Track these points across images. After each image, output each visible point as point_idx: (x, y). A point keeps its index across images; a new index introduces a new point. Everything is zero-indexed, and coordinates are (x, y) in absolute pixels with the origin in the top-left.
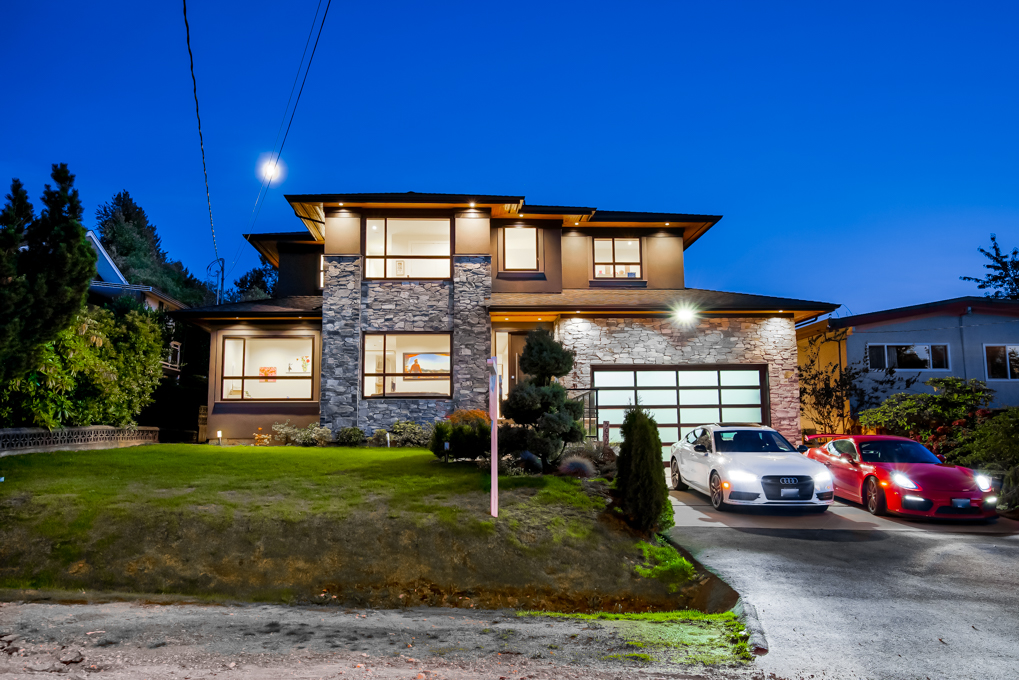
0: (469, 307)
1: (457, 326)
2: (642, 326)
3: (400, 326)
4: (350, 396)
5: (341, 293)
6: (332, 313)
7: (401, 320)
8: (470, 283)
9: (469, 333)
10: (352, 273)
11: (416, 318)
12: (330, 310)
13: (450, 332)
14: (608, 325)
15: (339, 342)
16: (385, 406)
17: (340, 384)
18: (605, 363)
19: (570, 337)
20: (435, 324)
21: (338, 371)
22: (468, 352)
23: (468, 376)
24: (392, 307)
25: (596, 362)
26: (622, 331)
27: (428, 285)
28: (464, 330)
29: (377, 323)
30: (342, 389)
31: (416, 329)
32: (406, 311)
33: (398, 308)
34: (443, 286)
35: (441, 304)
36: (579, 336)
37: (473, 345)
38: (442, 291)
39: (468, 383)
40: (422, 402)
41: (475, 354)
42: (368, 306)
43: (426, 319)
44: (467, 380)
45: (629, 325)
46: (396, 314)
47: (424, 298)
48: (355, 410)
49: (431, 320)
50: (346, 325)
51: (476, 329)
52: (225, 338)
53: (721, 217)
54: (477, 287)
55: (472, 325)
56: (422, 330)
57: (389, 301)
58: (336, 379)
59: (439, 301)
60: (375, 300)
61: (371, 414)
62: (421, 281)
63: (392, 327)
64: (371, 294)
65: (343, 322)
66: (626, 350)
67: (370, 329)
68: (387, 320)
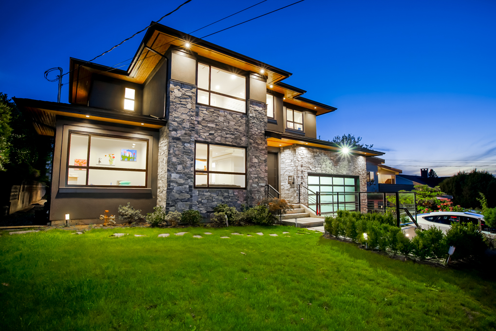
0: (257, 133)
1: (251, 144)
2: (325, 154)
3: (218, 139)
4: (188, 186)
5: (182, 110)
6: (175, 124)
7: (219, 136)
8: (257, 118)
9: (257, 149)
10: (190, 97)
11: (228, 136)
12: (174, 121)
13: (246, 148)
14: (313, 152)
15: (180, 146)
16: (209, 194)
17: (180, 177)
18: (313, 172)
19: (300, 157)
20: (238, 141)
21: (180, 167)
22: (255, 160)
23: (256, 176)
24: (213, 125)
25: (310, 171)
26: (318, 156)
27: (234, 116)
28: (254, 147)
29: (205, 135)
30: (182, 181)
31: (227, 143)
32: (222, 130)
33: (217, 127)
34: (242, 117)
35: (241, 128)
36: (304, 157)
37: (258, 157)
38: (242, 120)
39: (256, 180)
40: (231, 191)
41: (259, 162)
42: (199, 123)
43: (233, 137)
44: (256, 178)
45: (321, 153)
46: (216, 131)
47: (232, 123)
48: (191, 196)
49: (236, 138)
50: (185, 134)
51: (261, 147)
52: (71, 132)
53: (336, 109)
54: (261, 121)
55: (258, 144)
56: (231, 144)
57: (213, 122)
58: (177, 173)
59: (240, 126)
60: (203, 119)
61: (200, 199)
62: (231, 112)
63: (214, 140)
64: (201, 115)
65: (183, 132)
66: (320, 166)
67: (199, 139)
68: (210, 134)
